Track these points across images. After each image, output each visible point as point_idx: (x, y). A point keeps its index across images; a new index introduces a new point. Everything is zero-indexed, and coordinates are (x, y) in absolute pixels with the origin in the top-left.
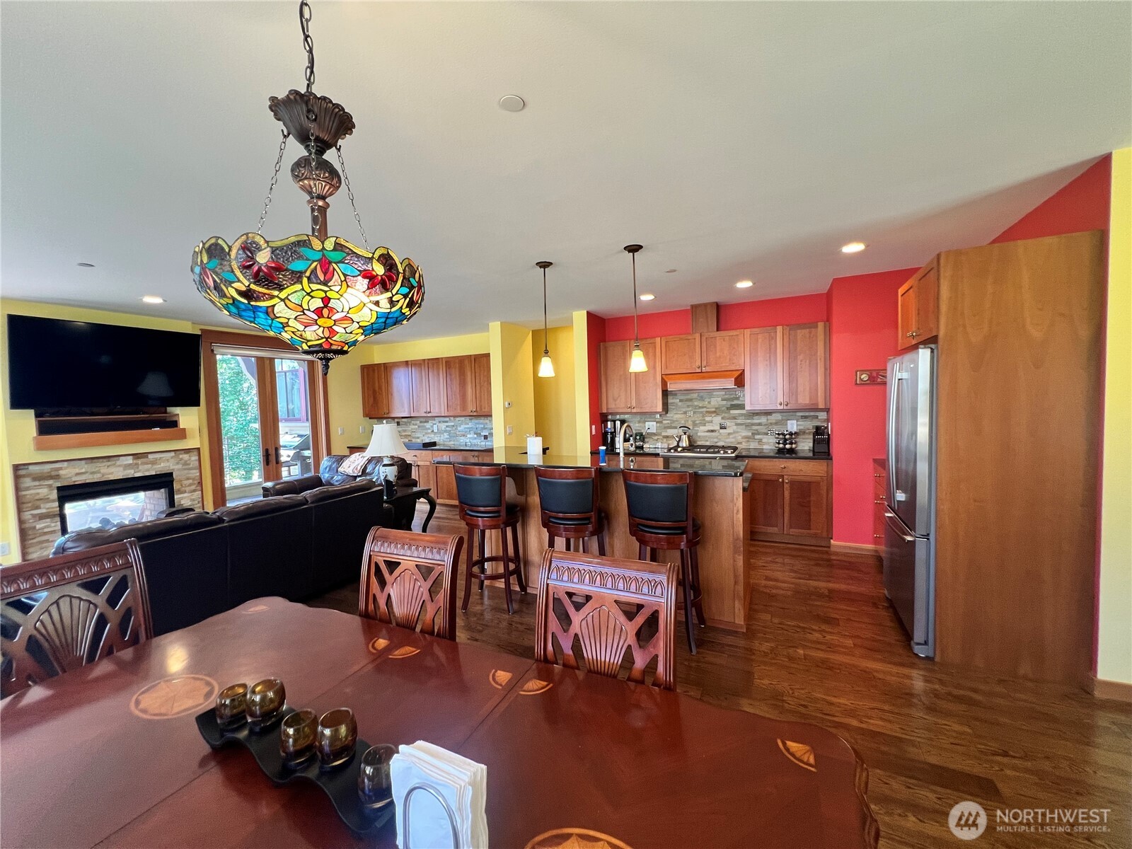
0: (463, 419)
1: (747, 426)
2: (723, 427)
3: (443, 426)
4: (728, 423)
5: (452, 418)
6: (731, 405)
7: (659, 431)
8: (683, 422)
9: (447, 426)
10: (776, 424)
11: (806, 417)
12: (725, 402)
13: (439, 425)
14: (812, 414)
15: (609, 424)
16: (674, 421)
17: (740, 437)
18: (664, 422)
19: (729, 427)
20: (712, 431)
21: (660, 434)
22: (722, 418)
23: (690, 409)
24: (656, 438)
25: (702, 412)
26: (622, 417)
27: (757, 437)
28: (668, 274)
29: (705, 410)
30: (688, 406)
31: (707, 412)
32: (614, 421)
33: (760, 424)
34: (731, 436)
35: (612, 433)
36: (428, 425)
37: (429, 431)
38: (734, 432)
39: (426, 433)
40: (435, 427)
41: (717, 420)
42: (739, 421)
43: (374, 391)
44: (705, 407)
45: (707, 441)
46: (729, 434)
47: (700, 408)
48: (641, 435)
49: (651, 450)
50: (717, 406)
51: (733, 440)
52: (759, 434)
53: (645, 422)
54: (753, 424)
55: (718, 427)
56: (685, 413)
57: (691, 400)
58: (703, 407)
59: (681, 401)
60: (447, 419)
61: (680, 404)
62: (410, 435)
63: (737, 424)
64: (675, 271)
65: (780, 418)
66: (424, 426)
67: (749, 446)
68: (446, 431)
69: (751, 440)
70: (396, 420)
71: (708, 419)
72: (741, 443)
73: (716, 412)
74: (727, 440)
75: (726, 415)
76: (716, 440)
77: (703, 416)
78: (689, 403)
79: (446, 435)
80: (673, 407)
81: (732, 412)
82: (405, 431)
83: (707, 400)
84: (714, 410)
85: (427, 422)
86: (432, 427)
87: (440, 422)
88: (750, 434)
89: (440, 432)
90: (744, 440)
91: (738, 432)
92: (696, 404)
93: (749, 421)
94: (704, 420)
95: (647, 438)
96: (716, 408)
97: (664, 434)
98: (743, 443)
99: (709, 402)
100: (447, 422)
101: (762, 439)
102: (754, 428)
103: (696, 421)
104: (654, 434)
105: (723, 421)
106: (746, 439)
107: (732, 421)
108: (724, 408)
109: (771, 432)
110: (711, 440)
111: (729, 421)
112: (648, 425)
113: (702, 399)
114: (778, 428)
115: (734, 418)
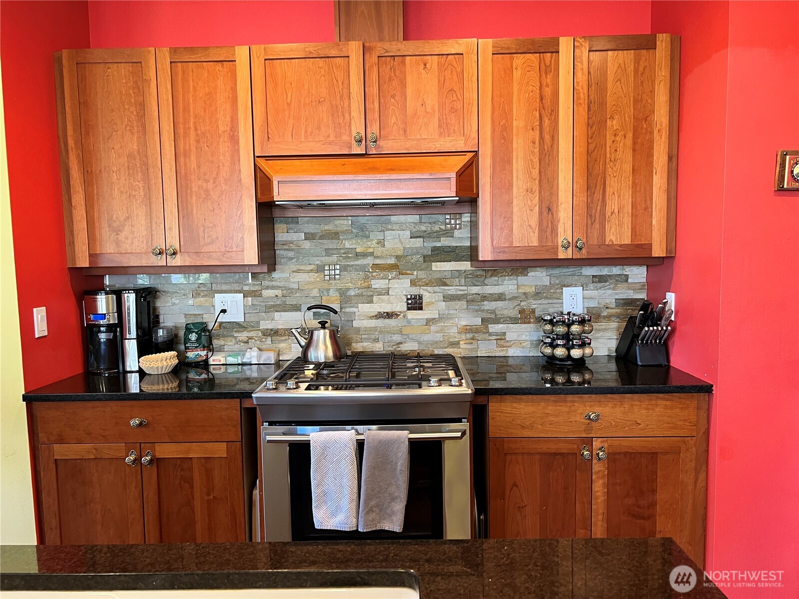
1: (472, 301)
2: (416, 304)
4: (428, 294)
6: (434, 249)
7: (252, 318)
8: (315, 293)
10: (537, 295)
11: (601, 279)
12: (418, 242)
14: (616, 270)
15: (103, 303)
16: (291, 291)
17: (455, 330)
18: (267, 293)
19: (430, 304)
20: (389, 315)
21: (255, 326)
22: (413, 283)
23: (334, 258)
24: (243, 336)
25: (363, 268)
26: (143, 281)
27: (493, 328)
29: (369, 261)
30: (328, 253)
31: (375, 266)
32: (118, 294)
33: (500, 297)
34: (433, 328)
35: (110, 328)
38: (441, 318)
41: (401, 288)
42: (451, 290)
44: (372, 254)
45: (376, 340)
46: (429, 322)
47: (358, 255)
48: (202, 328)
49: (231, 370)
50: (400, 253)
51: (439, 337)
52: (497, 321)
53: (212, 292)
54: (484, 298)
55: (401, 306)
56: (320, 269)
57: (335, 235)
58: (364, 255)
59: (309, 237)
61: (307, 245)
63: (448, 298)
65: (546, 281)
67: (477, 349)
69: (479, 336)
71: (377, 284)
72: (456, 344)
73: (398, 268)
74: (426, 338)
75: (422, 274)
76: (397, 338)
77: (366, 278)
78: (330, 244)
80: (291, 254)
81: (437, 266)
83: (376, 236)
84: (392, 261)
88: (478, 321)
90: (463, 337)
91: (448, 317)
92: (348, 245)
93: (475, 290)
94: (369, 287)
95: (218, 337)
96: (397, 257)
97: (265, 325)
98: (463, 345)
99: (381, 243)
101: (504, 334)
102: (488, 305)
103: (348, 289)
104: (238, 326)
105: (415, 291)
106: (469, 336)
107: (437, 289)
108: (418, 258)
109: (525, 317)
110: (388, 338)
111: (429, 288)
112: (220, 301)
113: (362, 232)
114: (540, 307)
115: (442, 282)
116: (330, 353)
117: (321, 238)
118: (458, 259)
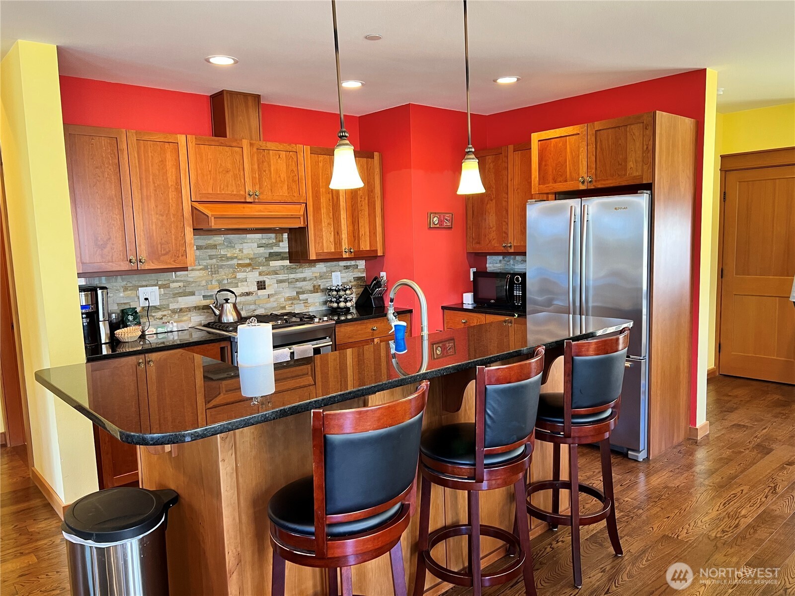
1: (290, 282)
2: (261, 286)
4: (269, 280)
6: (270, 253)
7: (165, 302)
8: (204, 283)
10: (321, 277)
11: (347, 267)
12: (262, 250)
14: (353, 263)
16: (189, 283)
17: (283, 300)
18: (173, 285)
19: (269, 285)
20: (248, 294)
21: (166, 307)
22: (260, 274)
23: (214, 261)
24: (159, 314)
25: (231, 266)
27: (302, 297)
29: (235, 262)
30: (211, 257)
31: (239, 265)
32: (96, 290)
33: (304, 280)
34: (272, 299)
38: (276, 294)
41: (253, 277)
42: (281, 277)
44: (236, 257)
46: (269, 296)
47: (228, 259)
48: (134, 312)
49: (160, 336)
50: (252, 256)
51: (275, 304)
52: (303, 293)
53: (136, 288)
54: (297, 280)
55: (254, 288)
56: (206, 268)
57: (214, 247)
58: (232, 258)
59: (199, 248)
61: (197, 253)
63: (279, 282)
65: (324, 270)
67: (294, 309)
69: (295, 302)
71: (240, 275)
72: (284, 307)
73: (252, 265)
74: (268, 305)
75: (265, 269)
76: (253, 307)
77: (234, 272)
78: (212, 252)
81: (273, 263)
83: (238, 247)
84: (248, 261)
88: (295, 294)
90: (287, 303)
91: (280, 293)
92: (222, 252)
93: (292, 276)
94: (235, 278)
95: (144, 316)
96: (251, 259)
97: (172, 306)
98: (287, 308)
99: (241, 250)
101: (307, 299)
102: (299, 284)
103: (223, 279)
104: (156, 308)
105: (261, 279)
106: (290, 302)
107: (273, 276)
108: (262, 259)
109: (316, 289)
110: (248, 307)
111: (269, 277)
112: (143, 292)
113: (231, 245)
114: (323, 284)
115: (275, 273)
117: (206, 248)
118: (283, 259)
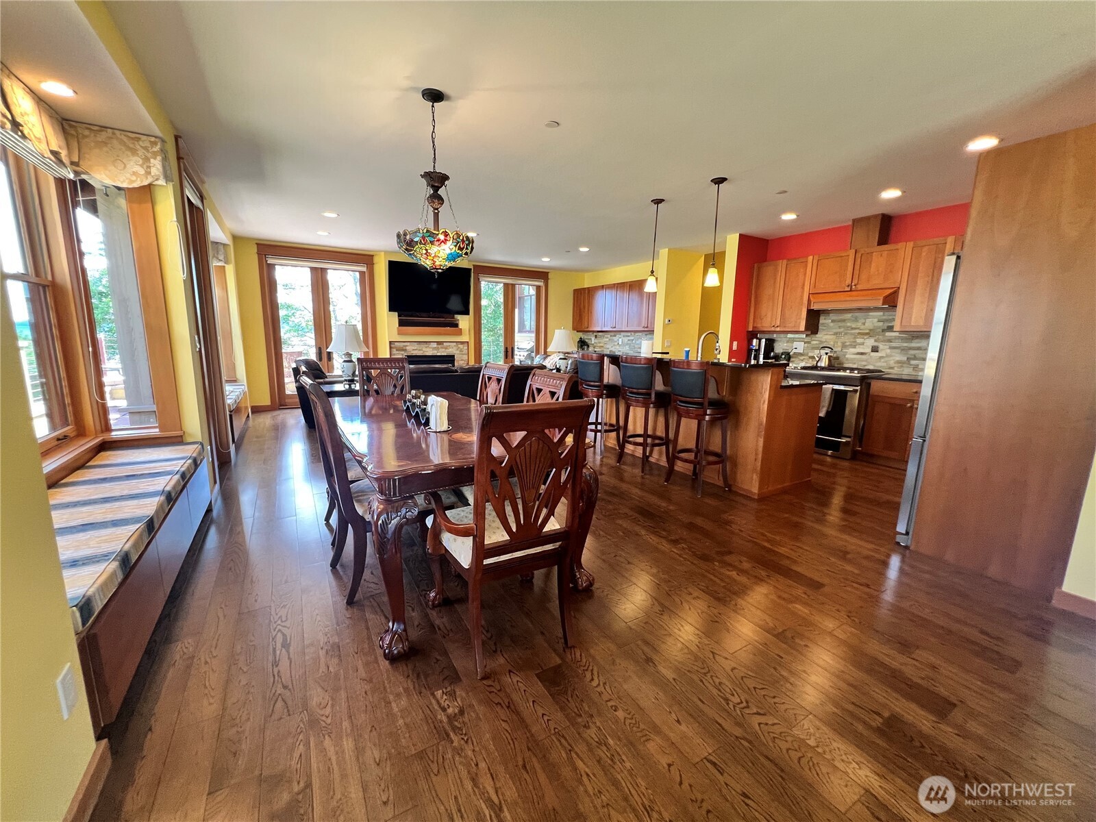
0: (640, 334)
1: (904, 350)
2: (875, 349)
3: (626, 339)
4: (881, 346)
5: (633, 334)
6: (888, 326)
7: (805, 351)
8: (832, 343)
9: (629, 340)
12: (881, 324)
13: (624, 338)
15: (755, 342)
16: (822, 342)
17: (892, 362)
18: (813, 342)
19: (882, 350)
20: (862, 354)
21: (807, 355)
22: (876, 341)
23: (842, 330)
24: (802, 358)
25: (852, 334)
26: (768, 336)
27: (913, 362)
28: (779, 195)
29: (857, 331)
30: (840, 327)
31: (859, 333)
32: (760, 340)
34: (882, 360)
35: (756, 350)
36: (615, 339)
37: (616, 344)
38: (887, 356)
39: (614, 345)
40: (620, 340)
41: (871, 342)
42: (893, 344)
43: (580, 310)
44: (858, 328)
45: (855, 363)
46: (881, 357)
47: (853, 329)
48: (788, 354)
50: (872, 328)
51: (885, 364)
53: (793, 341)
54: (911, 348)
55: (869, 350)
56: (836, 334)
57: (844, 321)
58: (855, 329)
59: (833, 321)
60: (629, 334)
61: (832, 324)
62: (602, 347)
63: (891, 348)
64: (786, 192)
66: (613, 339)
68: (627, 344)
69: (904, 365)
70: (595, 334)
71: (859, 341)
72: (892, 368)
73: (869, 334)
74: (878, 364)
75: (881, 337)
76: (864, 363)
77: (855, 338)
78: (840, 324)
79: (627, 347)
80: (825, 328)
82: (600, 343)
84: (868, 331)
85: (615, 336)
86: (618, 340)
87: (624, 336)
88: (905, 359)
89: (623, 345)
90: (896, 365)
91: (891, 356)
92: (849, 324)
93: (905, 345)
94: (855, 342)
95: (793, 357)
96: (870, 330)
98: (896, 369)
99: (864, 324)
100: (629, 336)
101: (918, 365)
103: (845, 342)
104: (801, 354)
105: (876, 344)
106: (900, 365)
107: (887, 344)
108: (880, 330)
110: (860, 363)
111: (883, 343)
112: (796, 344)
113: (856, 320)
115: (889, 341)
116: (827, 364)
117: (839, 322)
